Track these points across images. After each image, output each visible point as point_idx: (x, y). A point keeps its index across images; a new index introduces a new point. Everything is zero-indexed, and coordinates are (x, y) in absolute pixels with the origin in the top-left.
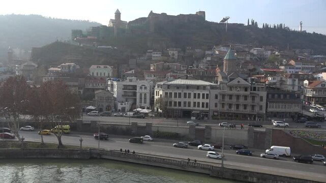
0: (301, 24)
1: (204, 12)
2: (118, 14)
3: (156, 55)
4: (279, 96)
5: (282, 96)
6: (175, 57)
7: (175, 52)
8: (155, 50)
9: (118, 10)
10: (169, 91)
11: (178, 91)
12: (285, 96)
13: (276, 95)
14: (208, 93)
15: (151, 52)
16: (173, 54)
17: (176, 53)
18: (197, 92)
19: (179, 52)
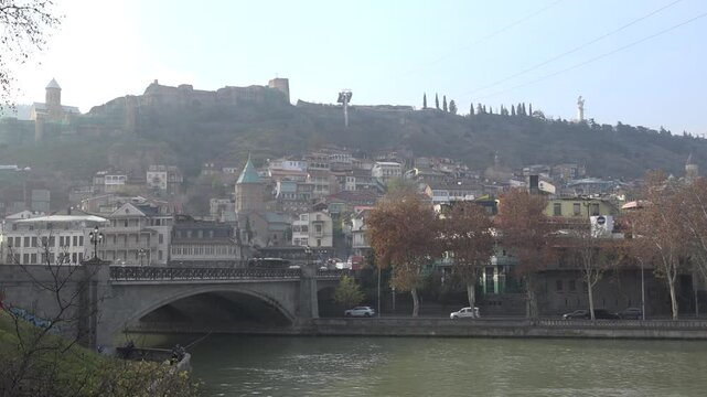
0: (581, 103)
1: (287, 80)
2: (54, 92)
3: (112, 182)
4: (195, 234)
5: (200, 234)
6: (160, 184)
7: (160, 175)
8: (114, 172)
9: (54, 80)
10: (14, 236)
11: (31, 235)
12: (206, 233)
13: (189, 233)
14: (82, 234)
15: (103, 176)
16: (157, 180)
17: (163, 176)
18: (65, 234)
19: (170, 174)
